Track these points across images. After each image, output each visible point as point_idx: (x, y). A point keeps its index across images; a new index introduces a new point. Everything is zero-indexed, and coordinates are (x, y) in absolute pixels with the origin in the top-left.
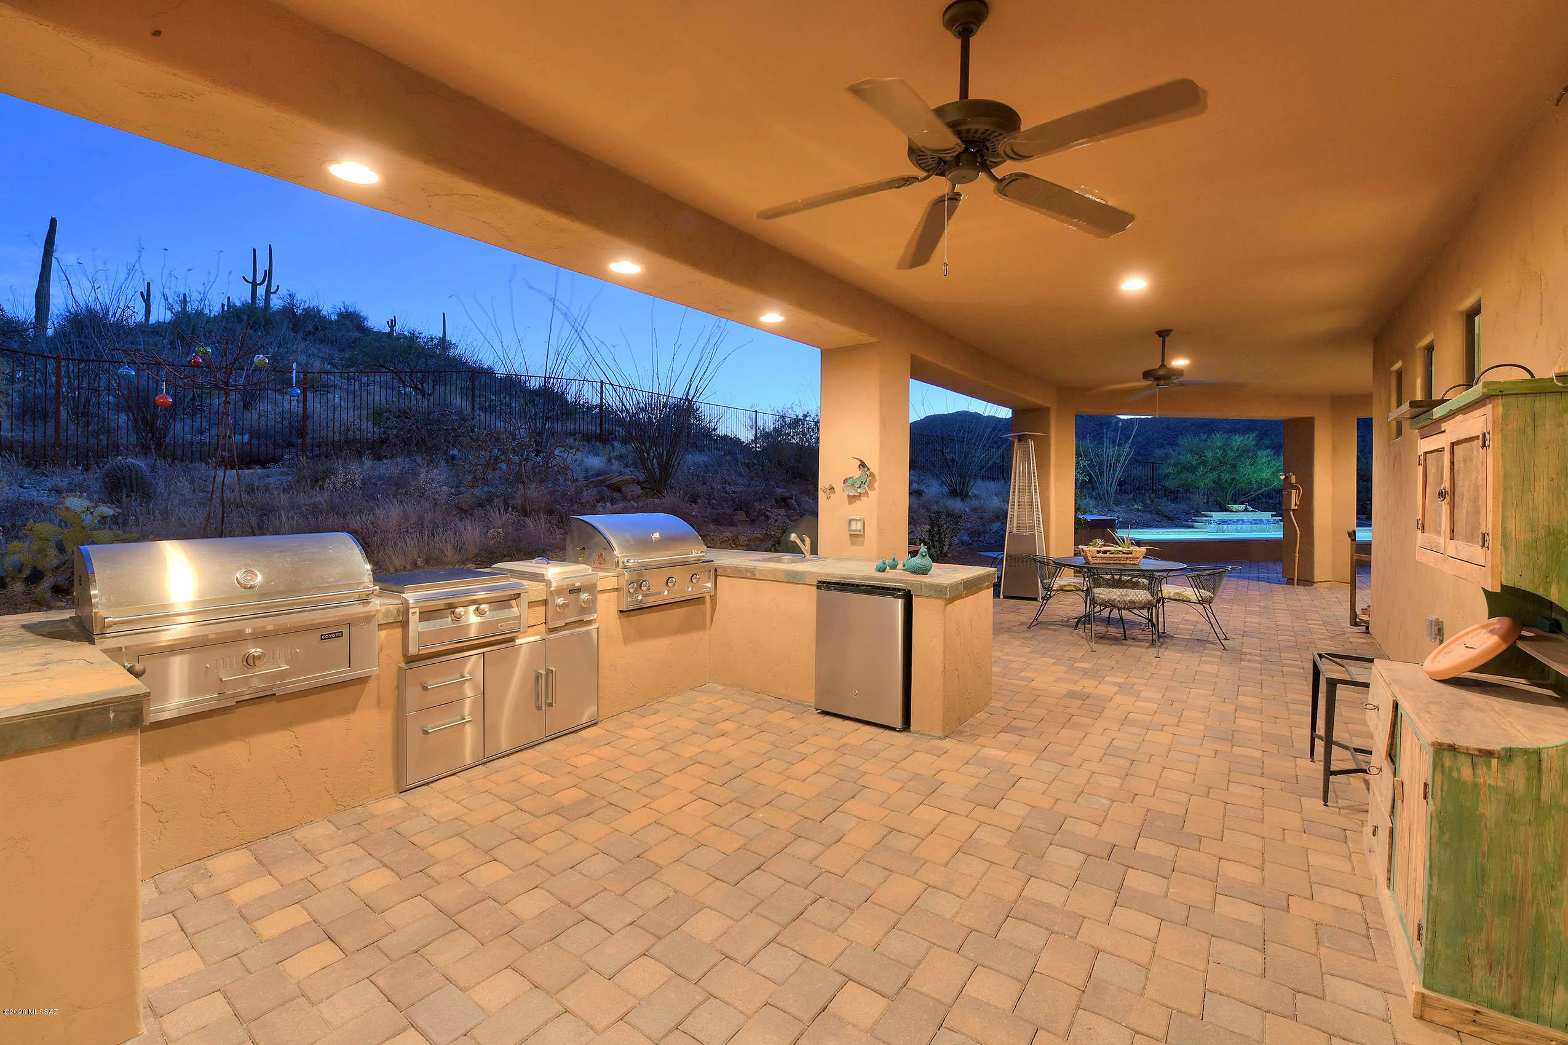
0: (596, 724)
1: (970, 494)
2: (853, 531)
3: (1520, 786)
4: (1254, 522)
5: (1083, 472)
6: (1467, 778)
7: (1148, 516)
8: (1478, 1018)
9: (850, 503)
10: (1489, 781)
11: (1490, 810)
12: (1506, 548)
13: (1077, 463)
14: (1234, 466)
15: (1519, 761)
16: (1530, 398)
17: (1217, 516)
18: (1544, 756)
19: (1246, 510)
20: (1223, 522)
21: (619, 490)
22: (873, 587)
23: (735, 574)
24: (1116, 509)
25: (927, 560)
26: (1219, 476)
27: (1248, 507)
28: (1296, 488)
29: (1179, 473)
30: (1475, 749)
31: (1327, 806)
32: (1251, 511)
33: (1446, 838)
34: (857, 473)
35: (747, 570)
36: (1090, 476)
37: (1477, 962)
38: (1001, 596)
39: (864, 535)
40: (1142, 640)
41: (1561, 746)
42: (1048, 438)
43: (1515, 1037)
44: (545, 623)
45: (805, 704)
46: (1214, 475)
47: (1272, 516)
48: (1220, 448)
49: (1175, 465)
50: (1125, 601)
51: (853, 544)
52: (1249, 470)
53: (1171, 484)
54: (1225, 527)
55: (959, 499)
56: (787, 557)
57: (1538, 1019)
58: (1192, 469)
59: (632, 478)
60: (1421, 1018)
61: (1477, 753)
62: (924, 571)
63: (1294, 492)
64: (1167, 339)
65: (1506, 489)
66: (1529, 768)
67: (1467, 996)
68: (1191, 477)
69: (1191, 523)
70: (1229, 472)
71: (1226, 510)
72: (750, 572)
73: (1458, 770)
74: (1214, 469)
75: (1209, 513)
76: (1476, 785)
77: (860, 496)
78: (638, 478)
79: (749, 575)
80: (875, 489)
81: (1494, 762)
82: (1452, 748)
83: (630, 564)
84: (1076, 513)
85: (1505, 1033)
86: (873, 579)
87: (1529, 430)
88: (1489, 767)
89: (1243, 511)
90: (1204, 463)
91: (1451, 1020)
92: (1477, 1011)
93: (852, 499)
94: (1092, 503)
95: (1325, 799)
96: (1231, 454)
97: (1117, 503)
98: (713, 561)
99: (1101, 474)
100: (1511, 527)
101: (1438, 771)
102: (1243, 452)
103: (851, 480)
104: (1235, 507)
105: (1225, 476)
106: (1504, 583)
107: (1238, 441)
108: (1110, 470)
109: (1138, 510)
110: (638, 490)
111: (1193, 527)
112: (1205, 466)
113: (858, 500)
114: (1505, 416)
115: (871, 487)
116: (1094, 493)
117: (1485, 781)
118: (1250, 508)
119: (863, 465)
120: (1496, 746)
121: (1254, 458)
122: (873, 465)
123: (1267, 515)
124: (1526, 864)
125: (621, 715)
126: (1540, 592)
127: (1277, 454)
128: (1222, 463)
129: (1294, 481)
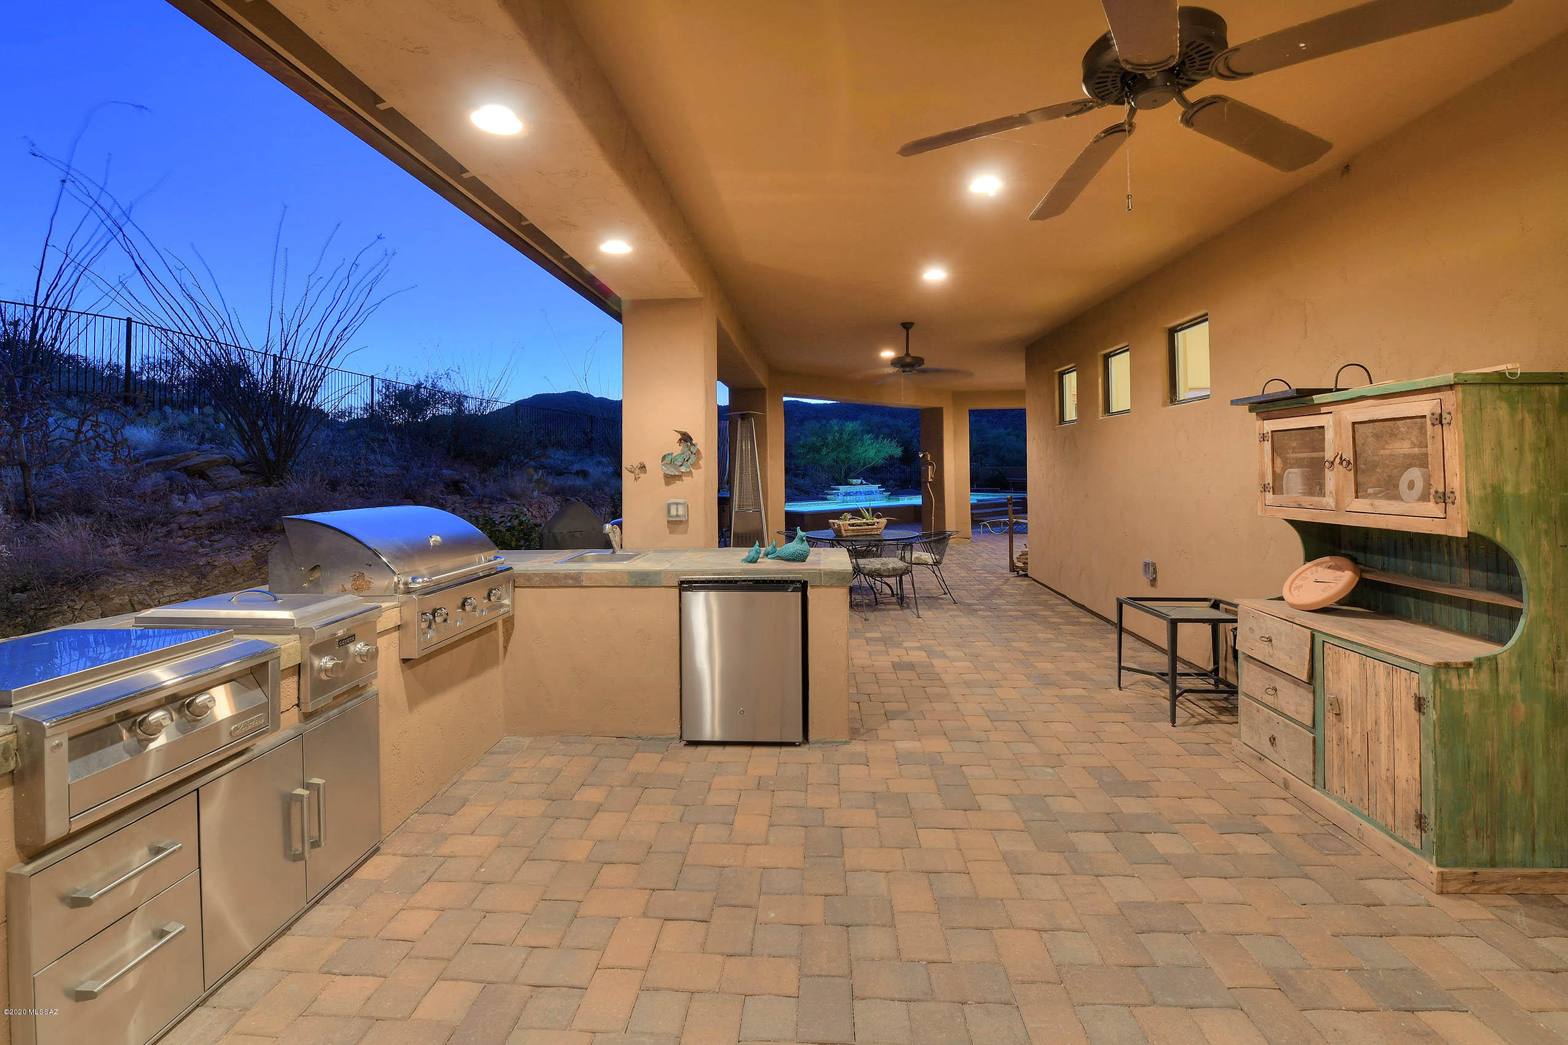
0: (378, 849)
2: (672, 517)
3: (1486, 686)
4: (867, 493)
6: (1456, 688)
8: (1477, 878)
9: (667, 484)
10: (1469, 687)
11: (1470, 709)
12: (1469, 502)
14: (847, 447)
15: (1485, 667)
16: (1478, 387)
17: (843, 489)
18: (1500, 661)
19: (861, 484)
20: (847, 494)
21: (202, 475)
22: (757, 582)
23: (548, 584)
25: (805, 546)
26: (837, 457)
27: (863, 481)
28: (931, 464)
29: (809, 452)
30: (1461, 663)
31: (1175, 726)
32: (866, 484)
33: (1444, 740)
34: (677, 449)
35: (567, 576)
37: (1469, 833)
39: (687, 521)
40: (889, 604)
41: (1508, 650)
42: (765, 418)
43: (1498, 884)
44: (298, 705)
45: (663, 737)
46: (833, 455)
48: (837, 431)
49: (803, 447)
50: (889, 569)
51: (672, 532)
52: (860, 450)
53: (802, 463)
54: (848, 498)
56: (591, 554)
57: (1506, 864)
58: (818, 450)
59: (225, 458)
60: (1442, 893)
61: (1462, 666)
62: (801, 558)
63: (930, 467)
64: (910, 331)
65: (1467, 457)
66: (1491, 672)
67: (1464, 864)
68: (817, 457)
69: (824, 496)
70: (845, 452)
71: (848, 484)
72: (572, 579)
73: (1450, 682)
74: (833, 450)
75: (837, 487)
76: (1461, 691)
77: (681, 476)
78: (234, 459)
79: (571, 582)
80: (701, 468)
81: (1471, 670)
82: (1447, 666)
83: (418, 586)
85: (1492, 883)
86: (744, 572)
87: (1478, 411)
88: (1468, 675)
90: (825, 444)
91: (1460, 886)
92: (1475, 873)
93: (670, 479)
95: (1173, 721)
96: (845, 436)
98: (511, 568)
100: (1471, 485)
101: (1438, 686)
102: (854, 435)
103: (670, 456)
104: (854, 481)
105: (843, 456)
106: (1470, 530)
107: (850, 426)
110: (234, 474)
111: (826, 499)
112: (827, 447)
113: (679, 480)
114: (1464, 400)
115: (696, 465)
117: (1466, 687)
119: (686, 438)
120: (1471, 659)
121: (861, 440)
122: (698, 438)
123: (875, 487)
124: (1493, 747)
125: (409, 821)
126: (1490, 535)
127: (877, 438)
128: (839, 445)
129: (929, 459)
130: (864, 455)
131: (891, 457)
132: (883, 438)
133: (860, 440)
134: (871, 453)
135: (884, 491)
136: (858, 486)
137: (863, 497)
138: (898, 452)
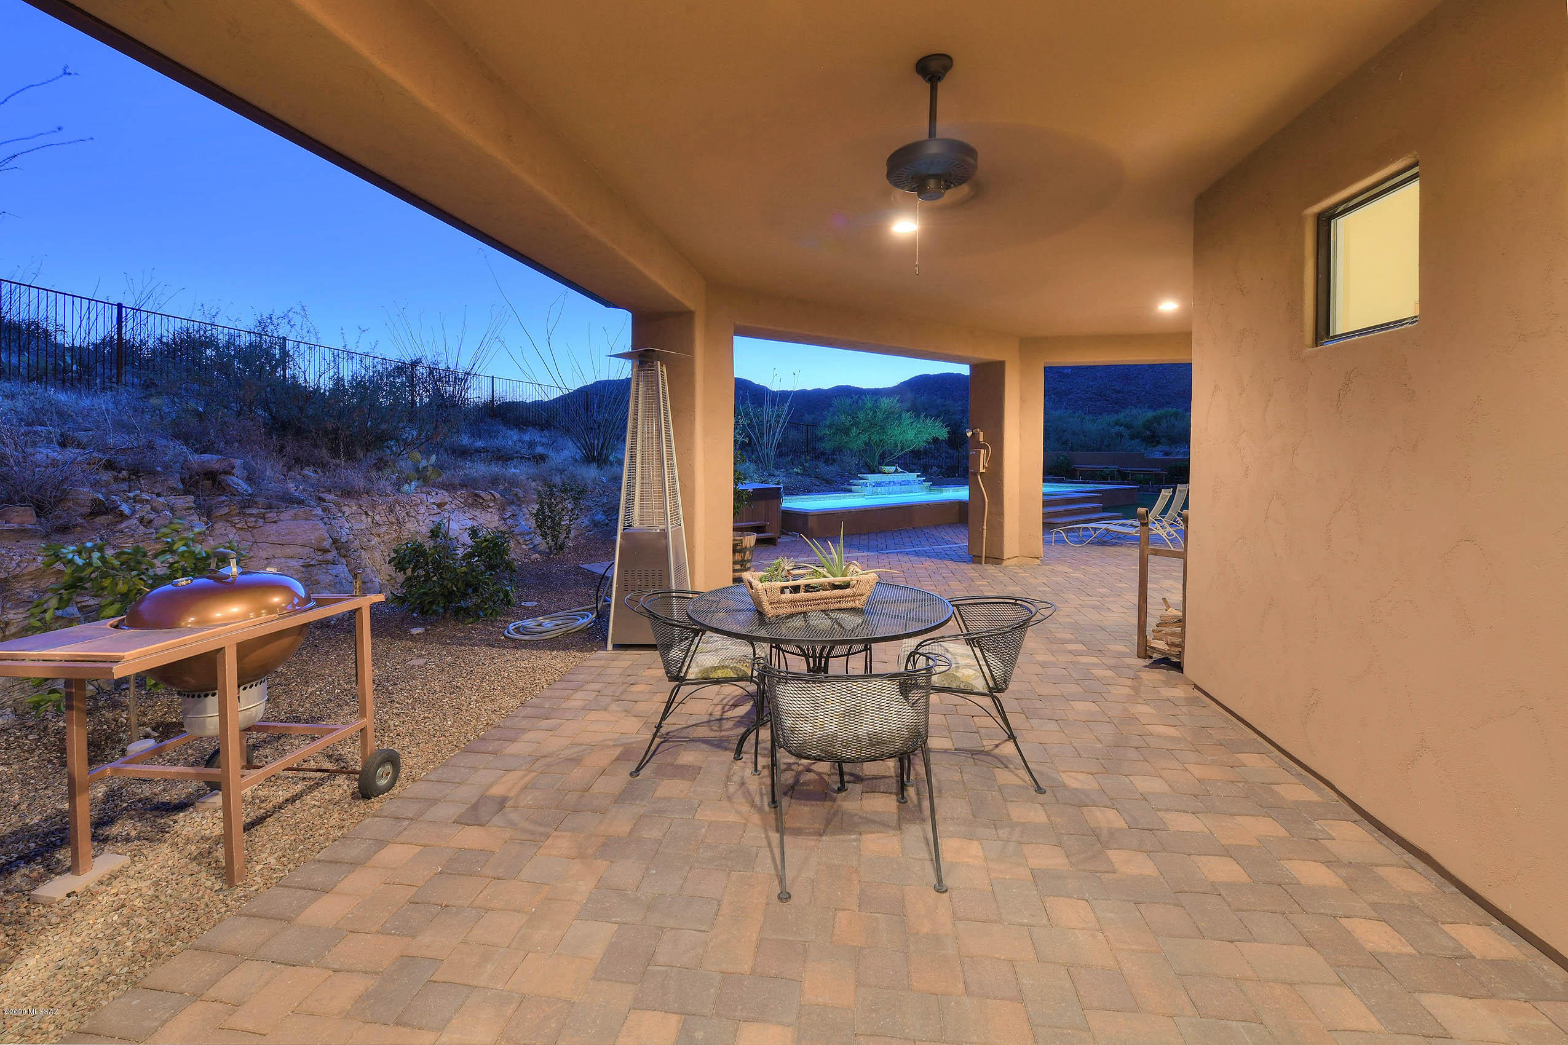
1: (611, 458)
5: (742, 433)
7: (807, 480)
13: (737, 422)
14: (882, 428)
17: (872, 478)
19: (896, 472)
24: (777, 473)
26: (870, 439)
27: (898, 468)
28: (985, 447)
29: (835, 434)
32: (901, 472)
36: (749, 436)
38: (610, 646)
42: (691, 362)
46: (864, 437)
47: (918, 476)
48: (871, 409)
49: (830, 427)
52: (897, 431)
53: (827, 446)
54: (879, 489)
55: (595, 465)
58: (846, 431)
63: (982, 451)
68: (845, 438)
69: (849, 487)
70: (878, 434)
71: (880, 472)
74: (865, 430)
84: (736, 484)
89: (894, 473)
90: (856, 424)
94: (752, 467)
96: (880, 415)
97: (777, 466)
99: (762, 434)
104: (887, 469)
105: (876, 438)
107: (886, 402)
108: (770, 431)
109: (797, 473)
111: (850, 491)
112: (857, 428)
116: (753, 456)
118: (899, 470)
123: (913, 476)
127: (918, 416)
128: (872, 424)
129: (981, 439)
130: (901, 436)
131: (936, 440)
132: (926, 417)
133: (897, 419)
134: (910, 435)
135: (924, 481)
136: (891, 474)
137: (897, 488)
138: (943, 433)
